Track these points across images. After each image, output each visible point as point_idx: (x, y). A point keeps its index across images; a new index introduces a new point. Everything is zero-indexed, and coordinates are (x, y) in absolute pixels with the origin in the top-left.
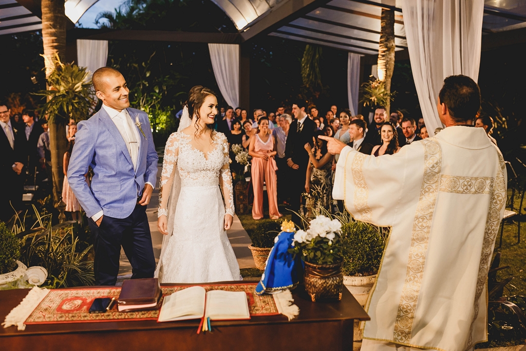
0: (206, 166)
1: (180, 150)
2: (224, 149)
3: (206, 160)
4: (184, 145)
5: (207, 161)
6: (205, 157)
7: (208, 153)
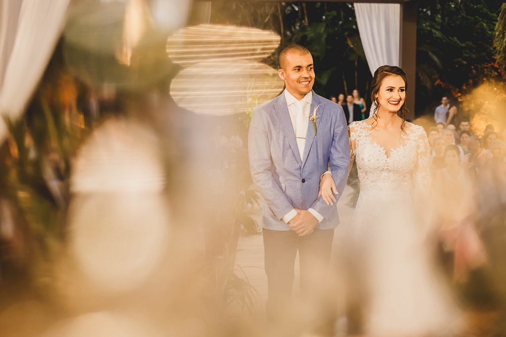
0: (386, 165)
1: (357, 144)
2: (418, 147)
3: (387, 157)
4: (362, 138)
5: (388, 160)
6: (386, 153)
7: (392, 149)
